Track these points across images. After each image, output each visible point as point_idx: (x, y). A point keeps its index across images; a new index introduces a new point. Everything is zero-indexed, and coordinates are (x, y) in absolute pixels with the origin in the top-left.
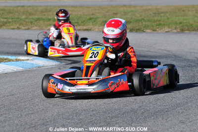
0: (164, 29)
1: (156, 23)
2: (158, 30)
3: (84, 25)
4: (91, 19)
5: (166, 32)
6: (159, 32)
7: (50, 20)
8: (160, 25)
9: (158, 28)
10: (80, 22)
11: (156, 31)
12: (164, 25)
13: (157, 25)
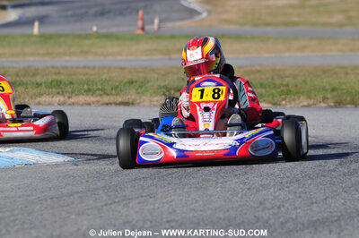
0: (297, 102)
1: (279, 90)
2: (284, 102)
3: (117, 94)
4: (131, 82)
5: (304, 106)
6: (289, 106)
7: (39, 85)
8: (288, 93)
9: (284, 99)
10: (108, 88)
11: (280, 105)
12: (297, 93)
13: (282, 93)
